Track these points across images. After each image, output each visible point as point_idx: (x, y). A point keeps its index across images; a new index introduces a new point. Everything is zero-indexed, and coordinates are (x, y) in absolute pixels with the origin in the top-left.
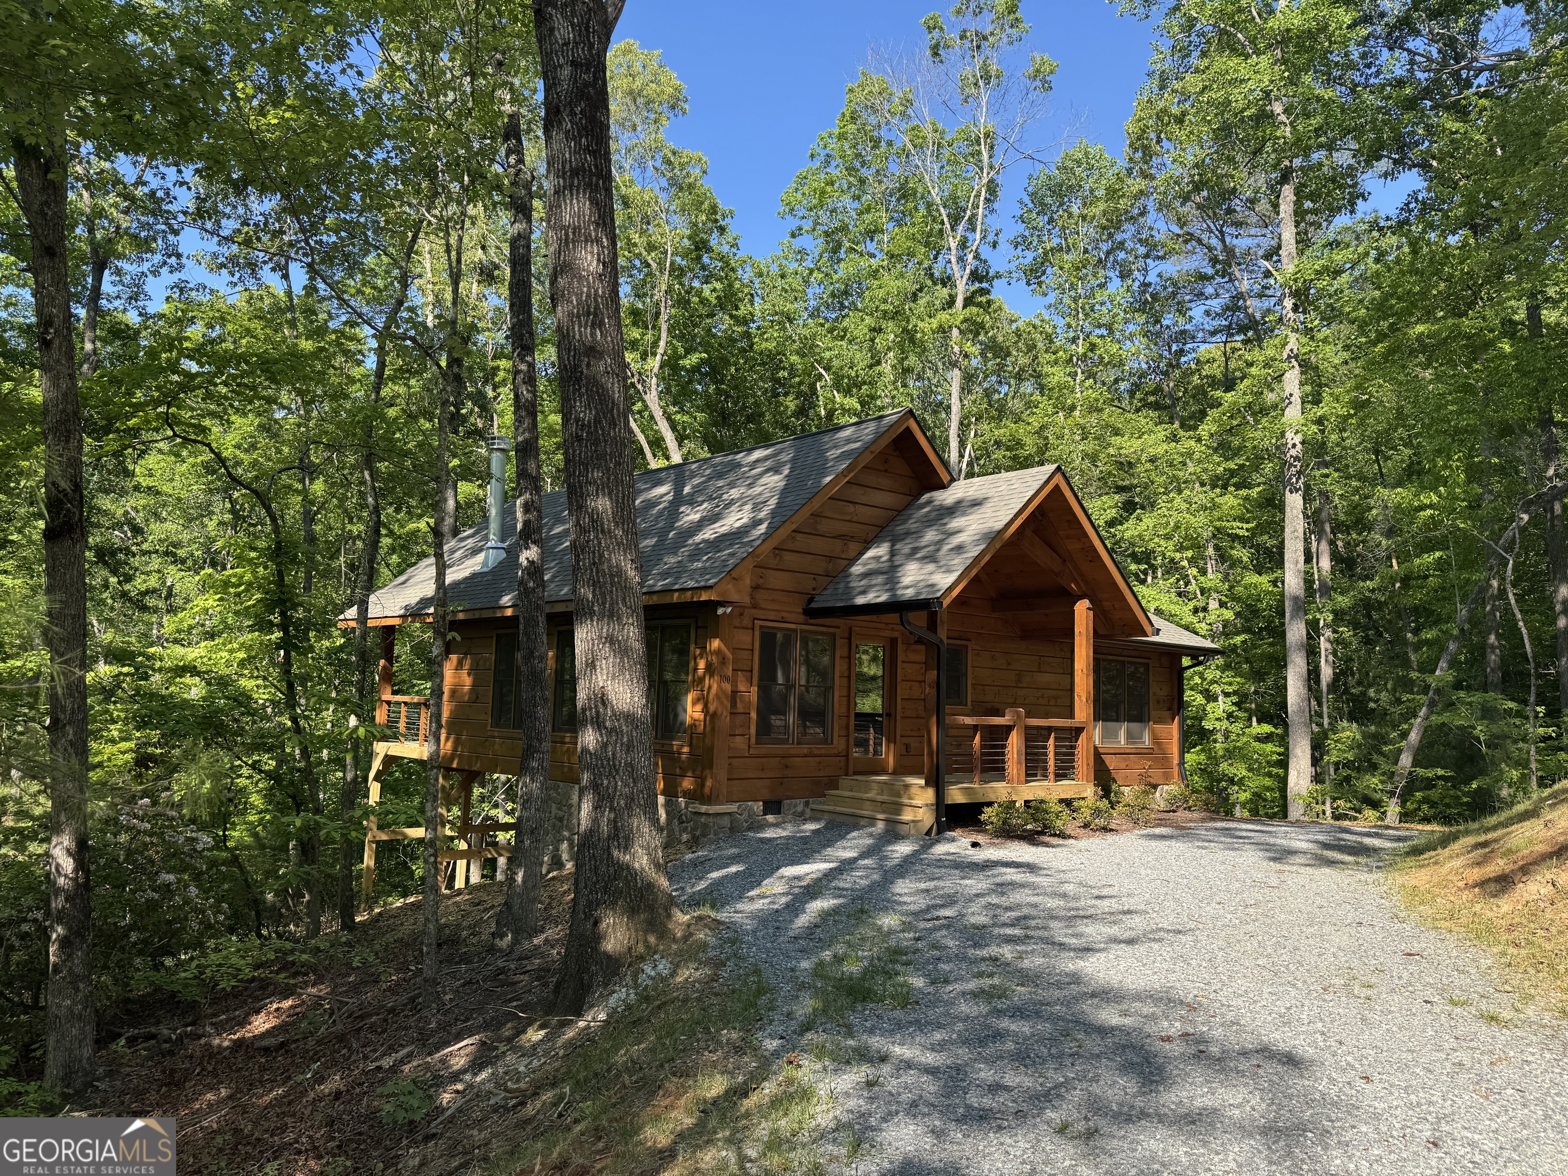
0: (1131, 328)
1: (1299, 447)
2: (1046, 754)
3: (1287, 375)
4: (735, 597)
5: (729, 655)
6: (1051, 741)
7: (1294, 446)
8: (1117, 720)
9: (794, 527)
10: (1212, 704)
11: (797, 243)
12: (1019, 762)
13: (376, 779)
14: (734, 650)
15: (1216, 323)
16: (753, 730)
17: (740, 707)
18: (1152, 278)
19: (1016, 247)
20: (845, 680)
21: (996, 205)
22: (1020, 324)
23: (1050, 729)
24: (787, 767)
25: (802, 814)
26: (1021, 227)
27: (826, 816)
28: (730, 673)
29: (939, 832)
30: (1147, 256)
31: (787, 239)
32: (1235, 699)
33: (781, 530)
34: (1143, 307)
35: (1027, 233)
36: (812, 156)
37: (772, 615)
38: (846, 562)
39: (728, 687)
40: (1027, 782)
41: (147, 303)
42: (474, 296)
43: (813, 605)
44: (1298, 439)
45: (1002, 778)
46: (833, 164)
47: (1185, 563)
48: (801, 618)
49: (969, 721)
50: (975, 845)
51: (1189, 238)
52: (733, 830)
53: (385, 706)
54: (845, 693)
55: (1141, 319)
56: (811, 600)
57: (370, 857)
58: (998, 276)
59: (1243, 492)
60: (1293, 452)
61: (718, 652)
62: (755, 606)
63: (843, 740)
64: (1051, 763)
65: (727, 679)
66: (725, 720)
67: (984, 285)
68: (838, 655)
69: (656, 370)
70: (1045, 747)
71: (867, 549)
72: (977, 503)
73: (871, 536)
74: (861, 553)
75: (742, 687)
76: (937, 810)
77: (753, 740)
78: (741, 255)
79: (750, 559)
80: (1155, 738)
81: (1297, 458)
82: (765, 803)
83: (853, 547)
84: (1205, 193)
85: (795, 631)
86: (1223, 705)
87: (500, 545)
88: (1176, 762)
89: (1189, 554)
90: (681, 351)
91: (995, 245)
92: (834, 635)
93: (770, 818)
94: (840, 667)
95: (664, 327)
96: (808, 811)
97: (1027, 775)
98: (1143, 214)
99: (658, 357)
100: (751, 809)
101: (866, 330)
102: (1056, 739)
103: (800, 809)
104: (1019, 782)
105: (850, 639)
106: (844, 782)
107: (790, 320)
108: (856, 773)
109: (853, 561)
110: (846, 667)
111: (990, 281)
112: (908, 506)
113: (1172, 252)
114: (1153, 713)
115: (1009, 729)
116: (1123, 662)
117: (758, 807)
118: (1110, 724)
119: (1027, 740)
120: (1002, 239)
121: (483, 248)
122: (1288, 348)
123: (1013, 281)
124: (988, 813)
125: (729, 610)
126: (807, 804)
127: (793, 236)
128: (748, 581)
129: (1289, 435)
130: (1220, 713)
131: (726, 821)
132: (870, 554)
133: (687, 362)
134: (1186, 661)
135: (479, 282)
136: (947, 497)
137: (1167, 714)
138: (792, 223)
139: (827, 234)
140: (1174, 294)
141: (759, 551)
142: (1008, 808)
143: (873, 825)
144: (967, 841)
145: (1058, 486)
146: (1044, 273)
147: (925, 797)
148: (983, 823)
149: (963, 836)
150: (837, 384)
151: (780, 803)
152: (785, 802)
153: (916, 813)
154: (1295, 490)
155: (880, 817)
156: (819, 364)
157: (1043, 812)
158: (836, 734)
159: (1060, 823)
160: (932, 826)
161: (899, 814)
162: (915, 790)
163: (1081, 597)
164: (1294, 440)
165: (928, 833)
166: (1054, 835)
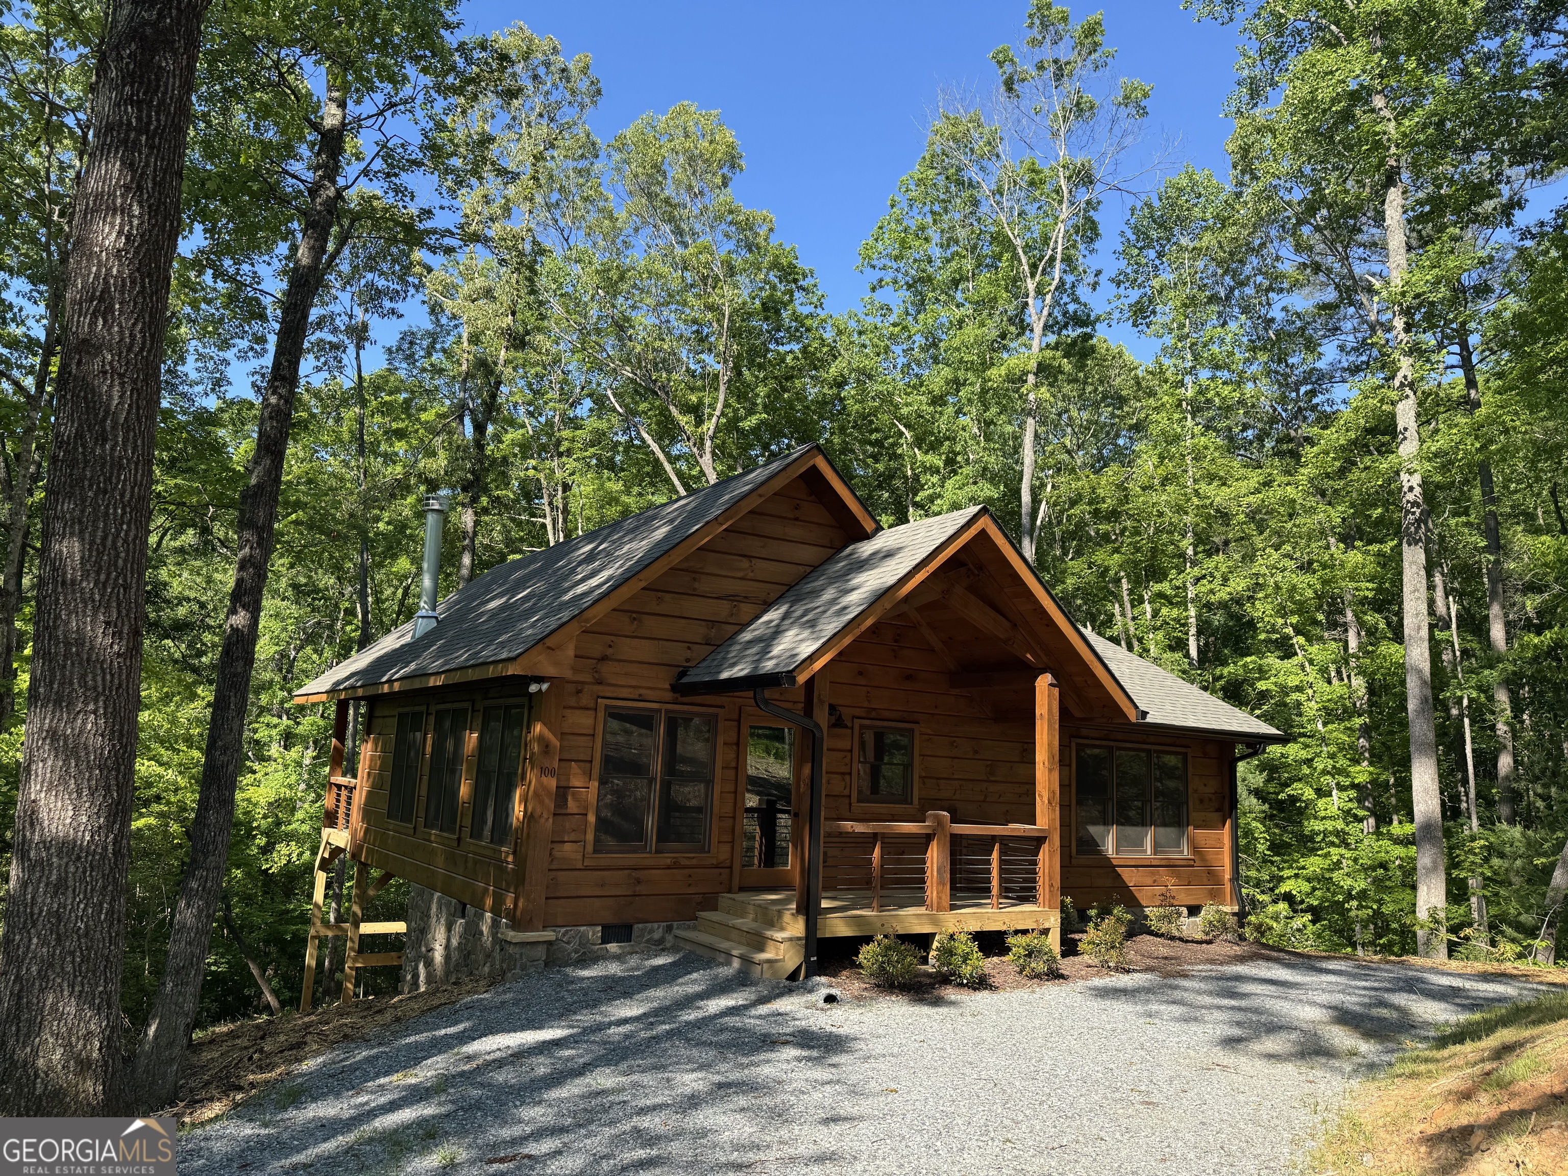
0: (1254, 368)
1: (1418, 490)
2: (989, 872)
3: (1400, 406)
4: (550, 670)
5: (555, 742)
6: (995, 855)
7: (1411, 489)
8: (1143, 824)
9: (643, 584)
10: (1324, 800)
11: (881, 297)
12: (941, 882)
13: (321, 868)
14: (562, 735)
15: (1352, 358)
16: (590, 836)
17: (572, 806)
18: (1276, 313)
19: (1118, 286)
20: (731, 774)
21: (1097, 245)
22: (1140, 373)
23: (993, 839)
24: (639, 881)
25: (661, 941)
26: (1123, 264)
27: (688, 947)
28: (556, 765)
29: (807, 977)
30: (1270, 289)
31: (868, 295)
32: (1353, 793)
33: (624, 589)
34: (1268, 346)
35: (1129, 271)
36: (892, 204)
37: (625, 693)
38: (737, 628)
39: (552, 783)
40: (953, 907)
42: (501, 362)
43: (685, 680)
44: (1416, 480)
45: (921, 902)
46: (916, 210)
48: (669, 696)
49: (859, 828)
50: (830, 999)
51: (1317, 268)
52: (549, 963)
53: (335, 790)
54: (730, 787)
55: (1263, 357)
56: (683, 674)
57: (311, 955)
58: (1098, 319)
59: (1375, 548)
60: (1410, 497)
61: (541, 738)
62: (600, 682)
63: (726, 848)
64: (995, 883)
65: (551, 773)
66: (547, 823)
67: (1089, 330)
68: (720, 740)
69: (711, 433)
70: (988, 862)
71: (765, 611)
72: (889, 554)
73: (773, 596)
74: (758, 617)
75: (576, 782)
76: (807, 946)
77: (590, 848)
78: (823, 315)
79: (574, 625)
80: (1196, 847)
81: (1415, 504)
82: (605, 928)
83: (746, 609)
84: (1324, 212)
85: (659, 711)
86: (1336, 802)
87: (430, 613)
88: (1227, 876)
89: (1294, 619)
90: (742, 412)
91: (1095, 286)
92: (717, 715)
93: (613, 947)
94: (723, 755)
95: (722, 388)
96: (669, 938)
97: (953, 897)
98: (1263, 245)
99: (714, 419)
100: (583, 935)
101: (942, 383)
102: (1002, 853)
103: (657, 936)
104: (940, 908)
105: (739, 721)
106: (725, 899)
107: (870, 377)
108: (742, 889)
109: (744, 626)
110: (732, 755)
111: (1093, 324)
112: (829, 559)
113: (1295, 284)
114: (1194, 815)
115: (928, 838)
116: (1149, 752)
117: (594, 933)
118: (1127, 829)
119: (953, 854)
120: (1103, 279)
121: (513, 313)
122: (1400, 375)
123: (1114, 323)
124: (867, 954)
125: (545, 687)
126: (669, 929)
127: (873, 289)
128: (571, 652)
129: (1404, 477)
130: (1333, 810)
131: (541, 952)
132: (765, 618)
133: (748, 423)
134: (1239, 750)
135: (507, 348)
136: (866, 548)
137: (1216, 816)
138: (873, 276)
139: (909, 286)
140: (1303, 329)
141: (586, 614)
142: (888, 948)
143: (728, 963)
144: (824, 992)
145: (983, 533)
146: (1154, 312)
147: (795, 927)
148: (860, 966)
149: (824, 985)
150: (919, 442)
151: (630, 928)
152: (637, 927)
153: (778, 949)
154: (1414, 542)
155: (735, 952)
156: (900, 420)
157: (947, 952)
158: (714, 839)
159: (966, 970)
160: (799, 967)
161: (762, 949)
162: (787, 917)
163: (1043, 671)
164: (1412, 482)
165: (793, 976)
166: (961, 985)
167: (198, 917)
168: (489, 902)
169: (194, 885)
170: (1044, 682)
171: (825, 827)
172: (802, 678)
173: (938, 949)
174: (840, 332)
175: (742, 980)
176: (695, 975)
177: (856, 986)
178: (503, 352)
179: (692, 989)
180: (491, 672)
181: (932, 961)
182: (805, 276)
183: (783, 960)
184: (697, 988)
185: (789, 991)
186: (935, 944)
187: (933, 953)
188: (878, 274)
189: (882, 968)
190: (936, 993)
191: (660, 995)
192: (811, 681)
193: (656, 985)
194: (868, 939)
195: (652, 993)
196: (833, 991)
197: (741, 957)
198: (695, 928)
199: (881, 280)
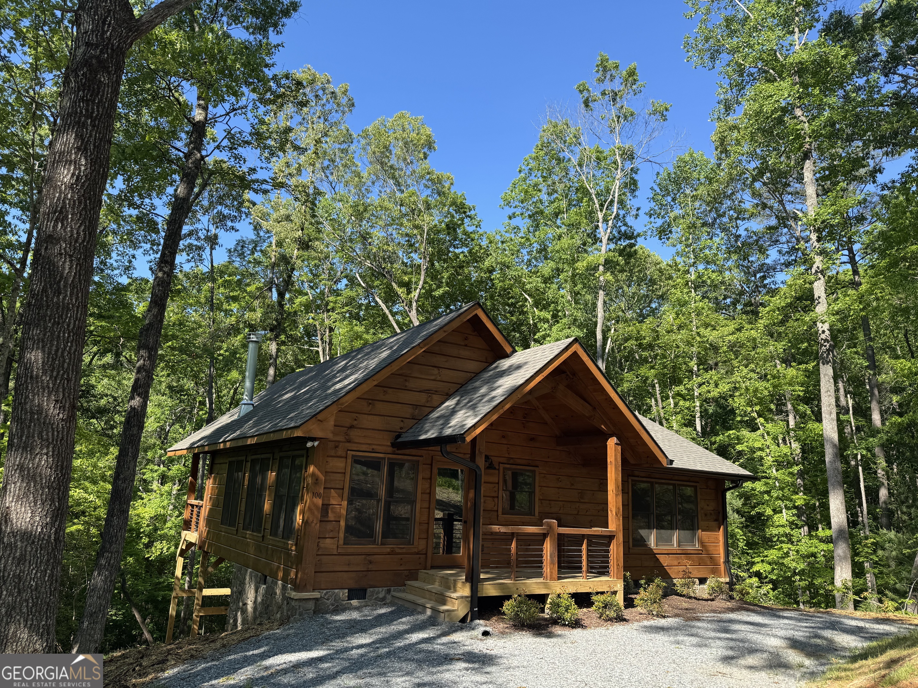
0: (730, 263)
1: (827, 333)
2: (580, 556)
3: (816, 284)
4: (319, 434)
5: (322, 477)
6: (584, 547)
7: (823, 332)
8: (672, 529)
9: (375, 383)
10: (778, 515)
11: (515, 222)
12: (552, 563)
13: (181, 555)
14: (326, 473)
15: (786, 257)
16: (342, 535)
17: (331, 516)
18: (742, 232)
19: (650, 217)
20: (426, 497)
21: (637, 193)
22: (663, 265)
23: (583, 536)
24: (371, 562)
25: (384, 599)
26: (653, 204)
27: (400, 603)
28: (322, 491)
29: (472, 620)
30: (737, 218)
31: (507, 221)
33: (364, 385)
34: (737, 251)
35: (656, 208)
36: (520, 171)
37: (364, 448)
38: (431, 409)
39: (319, 502)
40: (559, 578)
41: (134, 271)
42: (295, 257)
43: (400, 440)
44: (826, 327)
45: (540, 575)
46: (533, 175)
47: (755, 415)
48: (390, 449)
49: (503, 529)
50: (485, 633)
51: (765, 206)
52: (316, 612)
53: (190, 508)
54: (426, 505)
55: (734, 257)
56: (399, 436)
57: (173, 609)
58: (639, 235)
59: (803, 366)
60: (823, 336)
61: (313, 474)
62: (349, 441)
63: (423, 542)
64: (584, 564)
65: (319, 495)
66: (316, 526)
67: (633, 241)
68: (420, 477)
69: (416, 298)
70: (580, 551)
71: (446, 400)
73: (452, 391)
74: (443, 403)
75: (334, 501)
76: (472, 602)
77: (341, 542)
78: (481, 231)
79: (334, 407)
80: (702, 543)
81: (826, 340)
82: (350, 591)
83: (436, 398)
84: (768, 174)
85: (384, 458)
86: (785, 516)
87: (249, 402)
88: (722, 562)
89: (757, 408)
90: (434, 286)
91: (637, 216)
92: (418, 461)
93: (355, 602)
94: (422, 485)
95: (423, 273)
96: (389, 597)
97: (559, 572)
98: (733, 193)
99: (418, 291)
100: (337, 595)
101: (550, 270)
102: (588, 545)
103: (381, 596)
104: (552, 579)
105: (431, 465)
106: (422, 573)
107: (508, 267)
108: (433, 567)
109: (435, 408)
110: (427, 486)
111: (635, 238)
112: (485, 370)
113: (752, 215)
114: (701, 523)
115: (544, 536)
116: (674, 485)
117: (344, 594)
118: (663, 531)
119: (559, 545)
121: (302, 229)
122: (815, 266)
123: (648, 237)
124: (507, 606)
125: (316, 444)
126: (389, 591)
127: (510, 218)
128: (332, 423)
129: (819, 325)
131: (311, 605)
132: (447, 404)
133: (438, 293)
134: (728, 484)
135: (298, 249)
137: (714, 524)
138: (510, 211)
139: (530, 217)
140: (757, 241)
141: (341, 401)
142: (520, 603)
143: (424, 612)
144: (482, 629)
145: (575, 354)
146: (671, 232)
147: (465, 591)
148: (504, 614)
149: (481, 625)
150: (536, 304)
151: (364, 591)
152: (369, 590)
153: (453, 604)
154: (826, 362)
155: (428, 606)
156: (525, 292)
157: (556, 605)
158: (416, 537)
159: (567, 616)
160: (467, 615)
161: (444, 603)
162: (459, 585)
163: (611, 436)
164: (823, 328)
165: (463, 620)
166: (564, 625)
167: (105, 581)
168: (281, 574)
169: (103, 562)
170: (612, 442)
171: (482, 529)
172: (468, 439)
173: (551, 603)
174: (491, 242)
175: (432, 622)
176: (404, 620)
177: (501, 626)
178: (296, 252)
179: (402, 627)
180: (285, 435)
181: (547, 611)
182: (470, 210)
183: (457, 610)
184: (405, 627)
185: (461, 629)
186: (549, 601)
187: (547, 606)
188: (513, 210)
189: (517, 615)
190: (549, 629)
191: (383, 631)
192: (474, 440)
193: (380, 625)
194: (509, 598)
195: (378, 630)
196: (488, 629)
197: (431, 608)
198: (404, 591)
199: (514, 214)
